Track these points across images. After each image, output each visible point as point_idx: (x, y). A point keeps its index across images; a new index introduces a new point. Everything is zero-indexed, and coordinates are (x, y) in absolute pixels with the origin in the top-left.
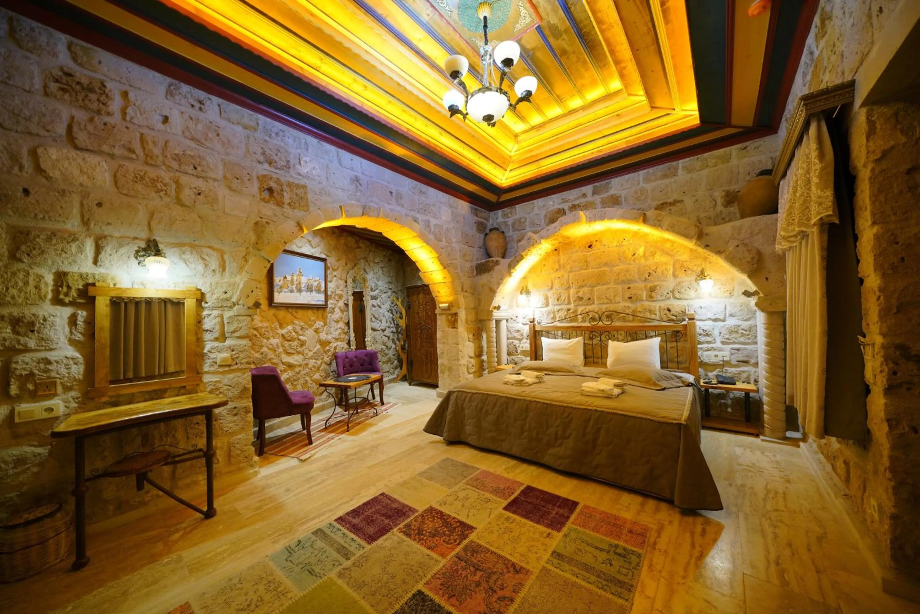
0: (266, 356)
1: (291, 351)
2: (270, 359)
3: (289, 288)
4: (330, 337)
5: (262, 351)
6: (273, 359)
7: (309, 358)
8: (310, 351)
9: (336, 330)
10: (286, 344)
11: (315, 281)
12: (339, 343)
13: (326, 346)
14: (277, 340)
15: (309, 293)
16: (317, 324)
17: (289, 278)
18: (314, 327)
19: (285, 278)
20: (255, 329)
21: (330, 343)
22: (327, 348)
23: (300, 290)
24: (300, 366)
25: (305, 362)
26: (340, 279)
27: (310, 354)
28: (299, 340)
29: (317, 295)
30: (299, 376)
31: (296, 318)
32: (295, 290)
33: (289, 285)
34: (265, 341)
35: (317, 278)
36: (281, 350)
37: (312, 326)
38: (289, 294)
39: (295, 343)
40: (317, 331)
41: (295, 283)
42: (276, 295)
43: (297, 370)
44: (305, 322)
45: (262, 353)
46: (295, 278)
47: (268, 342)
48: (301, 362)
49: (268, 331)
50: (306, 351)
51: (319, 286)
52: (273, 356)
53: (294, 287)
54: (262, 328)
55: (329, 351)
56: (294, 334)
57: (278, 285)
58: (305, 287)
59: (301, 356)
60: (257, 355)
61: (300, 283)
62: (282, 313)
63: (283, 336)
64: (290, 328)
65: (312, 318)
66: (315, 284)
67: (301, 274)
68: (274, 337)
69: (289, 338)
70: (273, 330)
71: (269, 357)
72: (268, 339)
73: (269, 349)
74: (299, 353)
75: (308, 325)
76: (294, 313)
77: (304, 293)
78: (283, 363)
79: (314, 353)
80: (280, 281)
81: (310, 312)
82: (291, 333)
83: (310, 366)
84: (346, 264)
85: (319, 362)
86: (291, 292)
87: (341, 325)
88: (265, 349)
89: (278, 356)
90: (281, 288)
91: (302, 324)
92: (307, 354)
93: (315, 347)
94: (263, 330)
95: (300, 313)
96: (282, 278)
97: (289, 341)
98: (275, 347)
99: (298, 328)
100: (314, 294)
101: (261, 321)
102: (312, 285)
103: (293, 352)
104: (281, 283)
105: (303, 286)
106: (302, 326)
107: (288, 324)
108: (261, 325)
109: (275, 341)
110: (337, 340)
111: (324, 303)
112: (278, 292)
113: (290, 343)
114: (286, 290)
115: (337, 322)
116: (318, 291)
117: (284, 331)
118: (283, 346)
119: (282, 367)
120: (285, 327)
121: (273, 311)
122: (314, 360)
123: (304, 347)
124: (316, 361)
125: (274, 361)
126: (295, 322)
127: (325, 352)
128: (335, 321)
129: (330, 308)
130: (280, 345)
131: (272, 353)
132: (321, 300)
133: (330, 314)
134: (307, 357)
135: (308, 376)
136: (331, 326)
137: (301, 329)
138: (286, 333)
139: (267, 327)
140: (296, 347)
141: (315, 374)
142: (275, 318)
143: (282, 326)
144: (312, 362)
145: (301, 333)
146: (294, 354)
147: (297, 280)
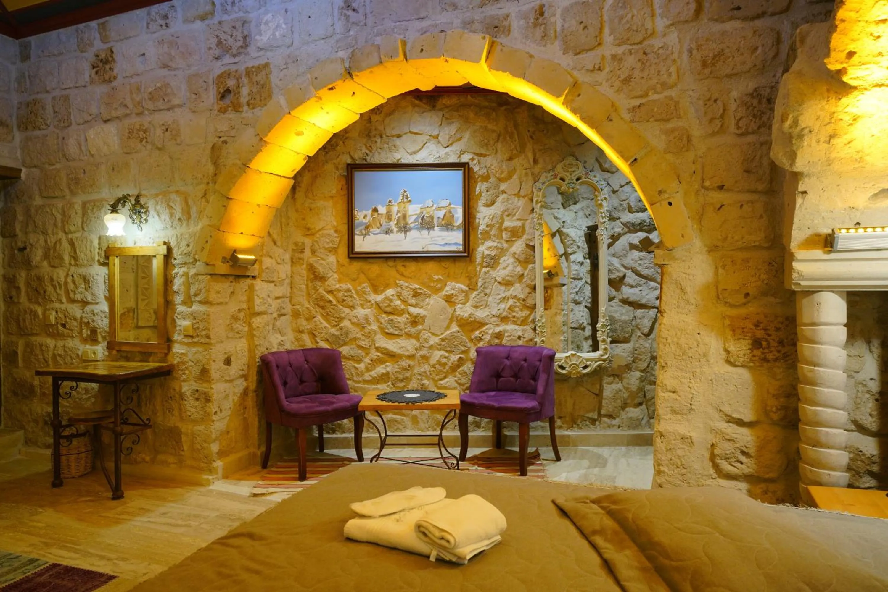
0: (347, 334)
1: (391, 330)
2: (355, 339)
3: (384, 228)
4: (481, 314)
5: (342, 325)
6: (360, 339)
7: (431, 347)
8: (433, 334)
9: (504, 299)
10: (384, 318)
11: (439, 208)
12: (510, 327)
13: (473, 330)
14: (368, 311)
15: (425, 232)
16: (447, 288)
17: (382, 210)
18: (444, 293)
19: (375, 210)
20: (330, 292)
21: (482, 324)
22: (477, 333)
23: (405, 229)
24: (411, 357)
25: (421, 353)
26: (518, 195)
27: (434, 340)
28: (409, 314)
29: (445, 233)
30: (408, 374)
31: (402, 275)
32: (395, 230)
33: (383, 221)
34: (347, 310)
35: (445, 203)
36: (374, 327)
37: (440, 289)
38: (383, 236)
39: (401, 320)
40: (449, 299)
41: (395, 216)
42: (358, 240)
43: (404, 363)
44: (423, 284)
45: (341, 329)
46: (395, 209)
47: (352, 313)
48: (412, 351)
49: (351, 297)
50: (425, 335)
51: (448, 216)
52: (359, 335)
53: (393, 224)
54: (339, 290)
55: (480, 339)
56: (398, 302)
57: (361, 224)
58: (416, 220)
59: (414, 341)
60: (334, 331)
61: (404, 217)
62: (375, 269)
63: (377, 304)
64: (390, 292)
65: (436, 277)
66: (441, 214)
67: (407, 200)
68: (362, 306)
69: (388, 309)
70: (361, 294)
71: (351, 336)
72: (352, 307)
73: (353, 323)
74: (409, 335)
75: (428, 287)
76: (402, 269)
77: (413, 234)
78: (377, 349)
79: (443, 340)
80: (365, 216)
81: (431, 266)
82: (391, 301)
83: (433, 361)
84: (535, 161)
85: (454, 358)
86: (387, 233)
87: (518, 290)
88: (346, 323)
89: (369, 336)
90: (367, 227)
91: (416, 286)
92: (426, 340)
93: (448, 328)
94: (341, 294)
95: (412, 267)
96: (370, 212)
97: (390, 313)
98: (362, 321)
99: (405, 294)
100: (437, 232)
101: (340, 281)
102: (432, 217)
103: (396, 333)
104: (366, 221)
105: (410, 220)
106: (415, 290)
107: (387, 286)
108: (338, 286)
109: (361, 312)
110: (504, 319)
111: (461, 248)
112: (362, 234)
113: (392, 317)
114: (378, 231)
115: (507, 284)
116: (448, 226)
117: (379, 298)
118: (378, 321)
119: (374, 354)
120: (383, 291)
121: (357, 265)
122: (442, 352)
123: (420, 327)
124: (447, 354)
125: (362, 343)
126: (401, 282)
127: (471, 340)
128: (499, 283)
129: (483, 257)
130: (372, 319)
131: (357, 330)
132: (456, 244)
133: (484, 270)
134: (426, 345)
135: (428, 378)
136: (488, 291)
137: (414, 296)
138: (383, 300)
139: (349, 290)
140: (402, 326)
141: (445, 377)
142: (362, 276)
143: (376, 290)
144: (438, 354)
145: (413, 301)
146: (398, 336)
147: (398, 212)
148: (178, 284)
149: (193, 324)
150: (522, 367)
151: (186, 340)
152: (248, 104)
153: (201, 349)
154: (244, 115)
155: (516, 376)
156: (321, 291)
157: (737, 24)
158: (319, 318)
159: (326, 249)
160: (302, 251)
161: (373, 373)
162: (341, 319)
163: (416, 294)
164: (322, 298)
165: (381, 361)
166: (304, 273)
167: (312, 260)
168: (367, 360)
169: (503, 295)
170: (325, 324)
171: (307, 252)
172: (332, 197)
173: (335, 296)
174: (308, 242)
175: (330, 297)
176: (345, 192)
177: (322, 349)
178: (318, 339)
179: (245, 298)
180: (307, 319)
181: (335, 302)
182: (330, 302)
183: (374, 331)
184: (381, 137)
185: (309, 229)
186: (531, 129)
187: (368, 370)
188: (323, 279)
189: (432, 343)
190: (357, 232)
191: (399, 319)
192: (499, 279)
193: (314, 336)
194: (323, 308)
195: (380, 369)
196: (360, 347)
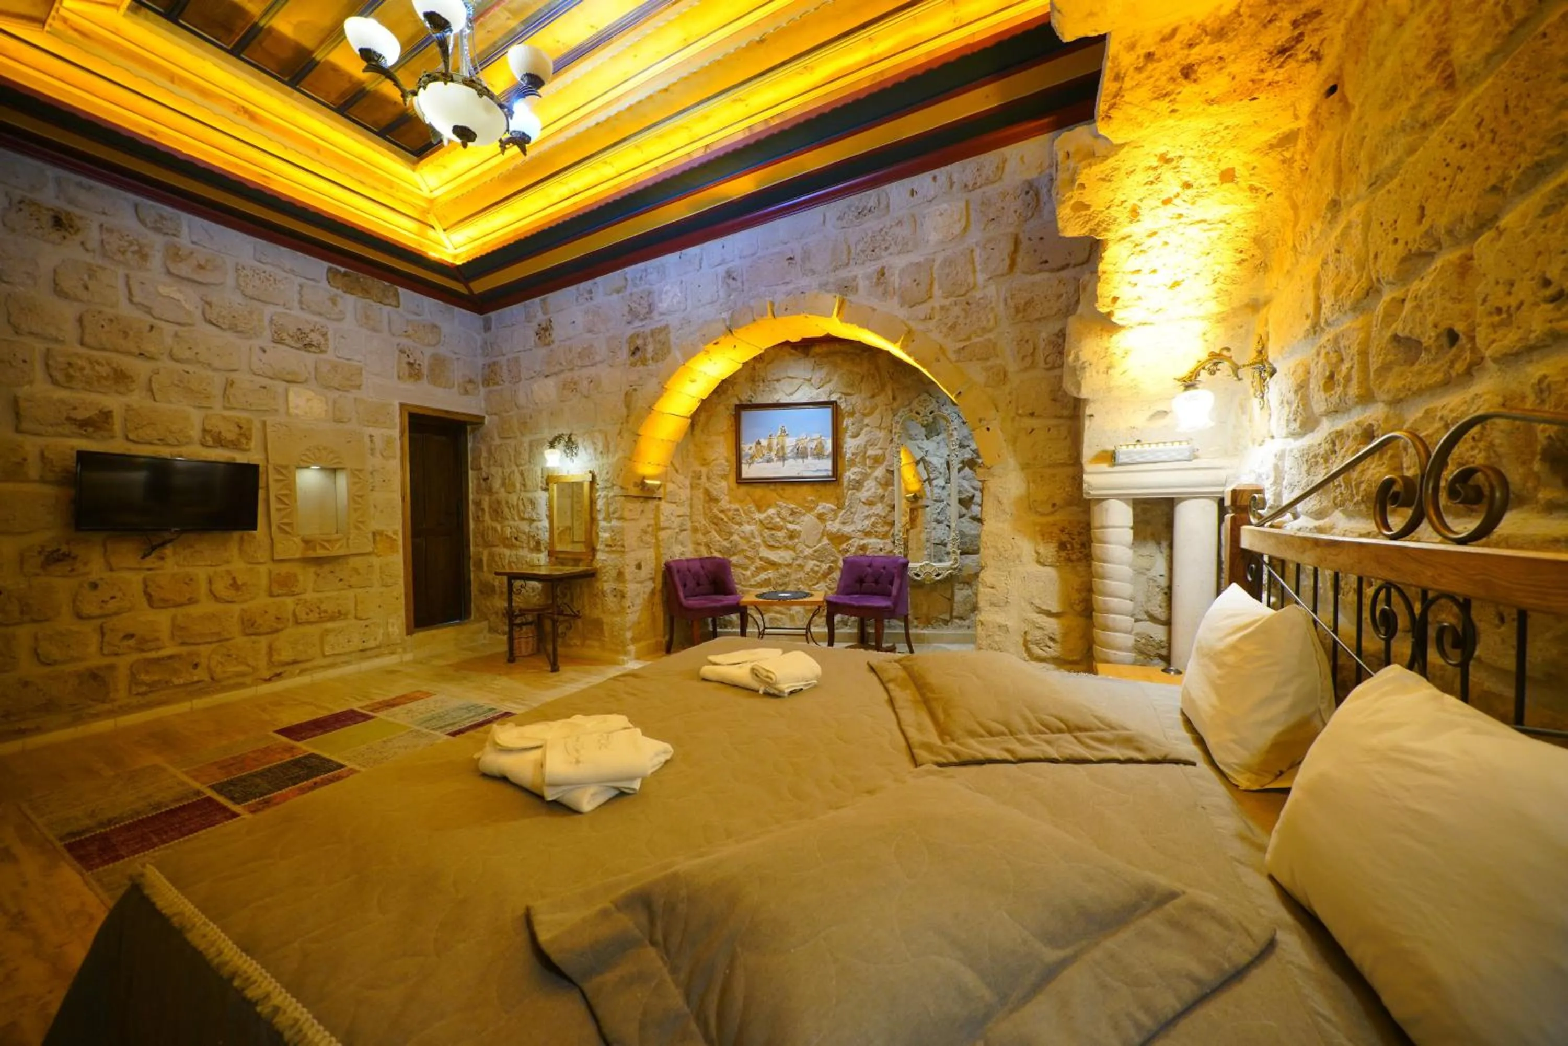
0: (736, 546)
1: (772, 543)
2: (743, 550)
3: (766, 457)
4: (847, 529)
6: (746, 550)
7: (805, 557)
8: (808, 547)
9: (868, 517)
10: (767, 533)
11: (812, 440)
12: (873, 540)
13: (841, 544)
14: (753, 527)
15: (800, 461)
16: (819, 508)
17: (764, 442)
18: (816, 511)
19: (759, 443)
20: (722, 511)
21: (849, 538)
22: (844, 546)
23: (783, 458)
24: (789, 565)
25: (797, 562)
26: (879, 428)
27: (808, 552)
28: (787, 529)
29: (817, 461)
30: (787, 580)
31: (782, 497)
32: (775, 459)
33: (765, 452)
34: (737, 527)
35: (817, 436)
36: (759, 540)
37: (813, 509)
38: (765, 465)
39: (780, 534)
40: (820, 517)
41: (775, 448)
42: (745, 468)
43: (783, 571)
44: (798, 504)
45: (731, 542)
46: (775, 441)
47: (740, 529)
48: (790, 561)
49: (739, 515)
50: (800, 547)
51: (820, 447)
52: (746, 547)
53: (773, 454)
54: (729, 510)
55: (847, 551)
56: (778, 520)
57: (747, 454)
58: (792, 451)
59: (791, 552)
60: (725, 544)
61: (783, 448)
62: (758, 492)
63: (761, 521)
64: (771, 511)
65: (809, 498)
66: (813, 445)
67: (784, 433)
68: (748, 523)
69: (770, 526)
70: (748, 513)
71: (739, 548)
72: (740, 524)
73: (741, 537)
74: (787, 547)
75: (803, 507)
76: (781, 492)
77: (790, 462)
78: (761, 559)
79: (815, 551)
80: (750, 448)
81: (805, 489)
82: (772, 518)
83: (807, 569)
84: (894, 398)
85: (825, 567)
86: (768, 461)
87: (879, 509)
88: (735, 537)
89: (754, 547)
90: (752, 457)
91: (793, 506)
92: (802, 552)
93: (820, 541)
94: (730, 513)
95: (789, 490)
96: (753, 445)
97: (772, 529)
98: (748, 535)
99: (784, 513)
100: (810, 460)
101: (730, 502)
102: (806, 448)
103: (777, 545)
104: (750, 452)
105: (788, 451)
106: (792, 509)
107: (769, 506)
108: (728, 506)
109: (747, 528)
110: (868, 534)
111: (830, 473)
112: (748, 463)
113: (773, 532)
114: (761, 460)
116: (819, 455)
117: (762, 516)
118: (762, 535)
119: (759, 563)
120: (765, 511)
121: (743, 489)
122: (815, 562)
123: (796, 540)
124: (818, 563)
125: (748, 554)
126: (780, 503)
127: (840, 552)
128: (864, 503)
129: (850, 481)
130: (756, 533)
131: (744, 542)
132: (826, 470)
133: (850, 492)
134: (801, 555)
135: (803, 583)
136: (853, 510)
137: (791, 514)
138: (766, 518)
139: (738, 510)
140: (781, 539)
141: (817, 583)
142: (748, 498)
143: (759, 509)
144: (811, 564)
145: (791, 519)
146: (778, 548)
147: (778, 444)
148: (600, 504)
149: (611, 537)
150: (882, 573)
151: (607, 549)
152: (653, 359)
153: (618, 556)
154: (650, 367)
155: (876, 582)
156: (715, 511)
157: (1046, 275)
158: (714, 533)
159: (718, 475)
160: (699, 478)
161: (758, 579)
162: (731, 534)
163: (793, 513)
164: (716, 517)
165: (764, 569)
166: (701, 496)
167: (707, 485)
168: (753, 568)
169: (866, 513)
170: (718, 538)
171: (704, 479)
172: (723, 433)
173: (726, 516)
174: (704, 470)
175: (722, 516)
176: (734, 428)
177: (715, 558)
178: (713, 551)
179: (652, 516)
180: (704, 534)
181: (726, 519)
182: (722, 520)
183: (758, 544)
184: (763, 381)
185: (705, 460)
186: (891, 371)
187: (753, 576)
188: (716, 500)
189: (806, 553)
190: (744, 461)
191: (779, 534)
192: (863, 500)
193: (710, 548)
194: (716, 524)
195: (763, 576)
196: (747, 557)
